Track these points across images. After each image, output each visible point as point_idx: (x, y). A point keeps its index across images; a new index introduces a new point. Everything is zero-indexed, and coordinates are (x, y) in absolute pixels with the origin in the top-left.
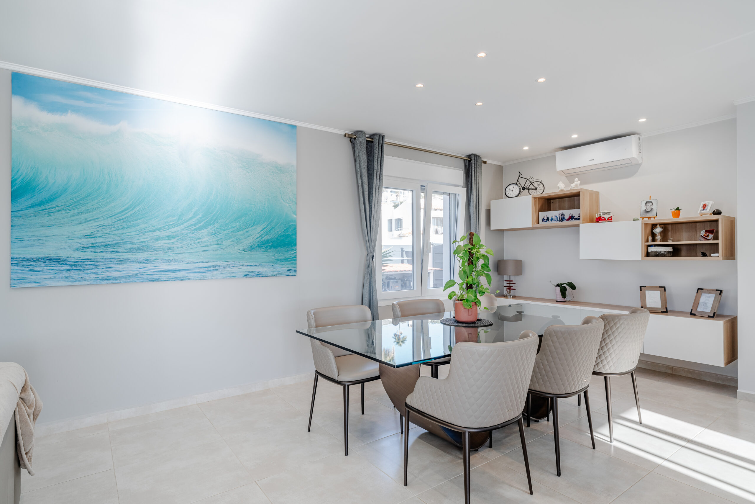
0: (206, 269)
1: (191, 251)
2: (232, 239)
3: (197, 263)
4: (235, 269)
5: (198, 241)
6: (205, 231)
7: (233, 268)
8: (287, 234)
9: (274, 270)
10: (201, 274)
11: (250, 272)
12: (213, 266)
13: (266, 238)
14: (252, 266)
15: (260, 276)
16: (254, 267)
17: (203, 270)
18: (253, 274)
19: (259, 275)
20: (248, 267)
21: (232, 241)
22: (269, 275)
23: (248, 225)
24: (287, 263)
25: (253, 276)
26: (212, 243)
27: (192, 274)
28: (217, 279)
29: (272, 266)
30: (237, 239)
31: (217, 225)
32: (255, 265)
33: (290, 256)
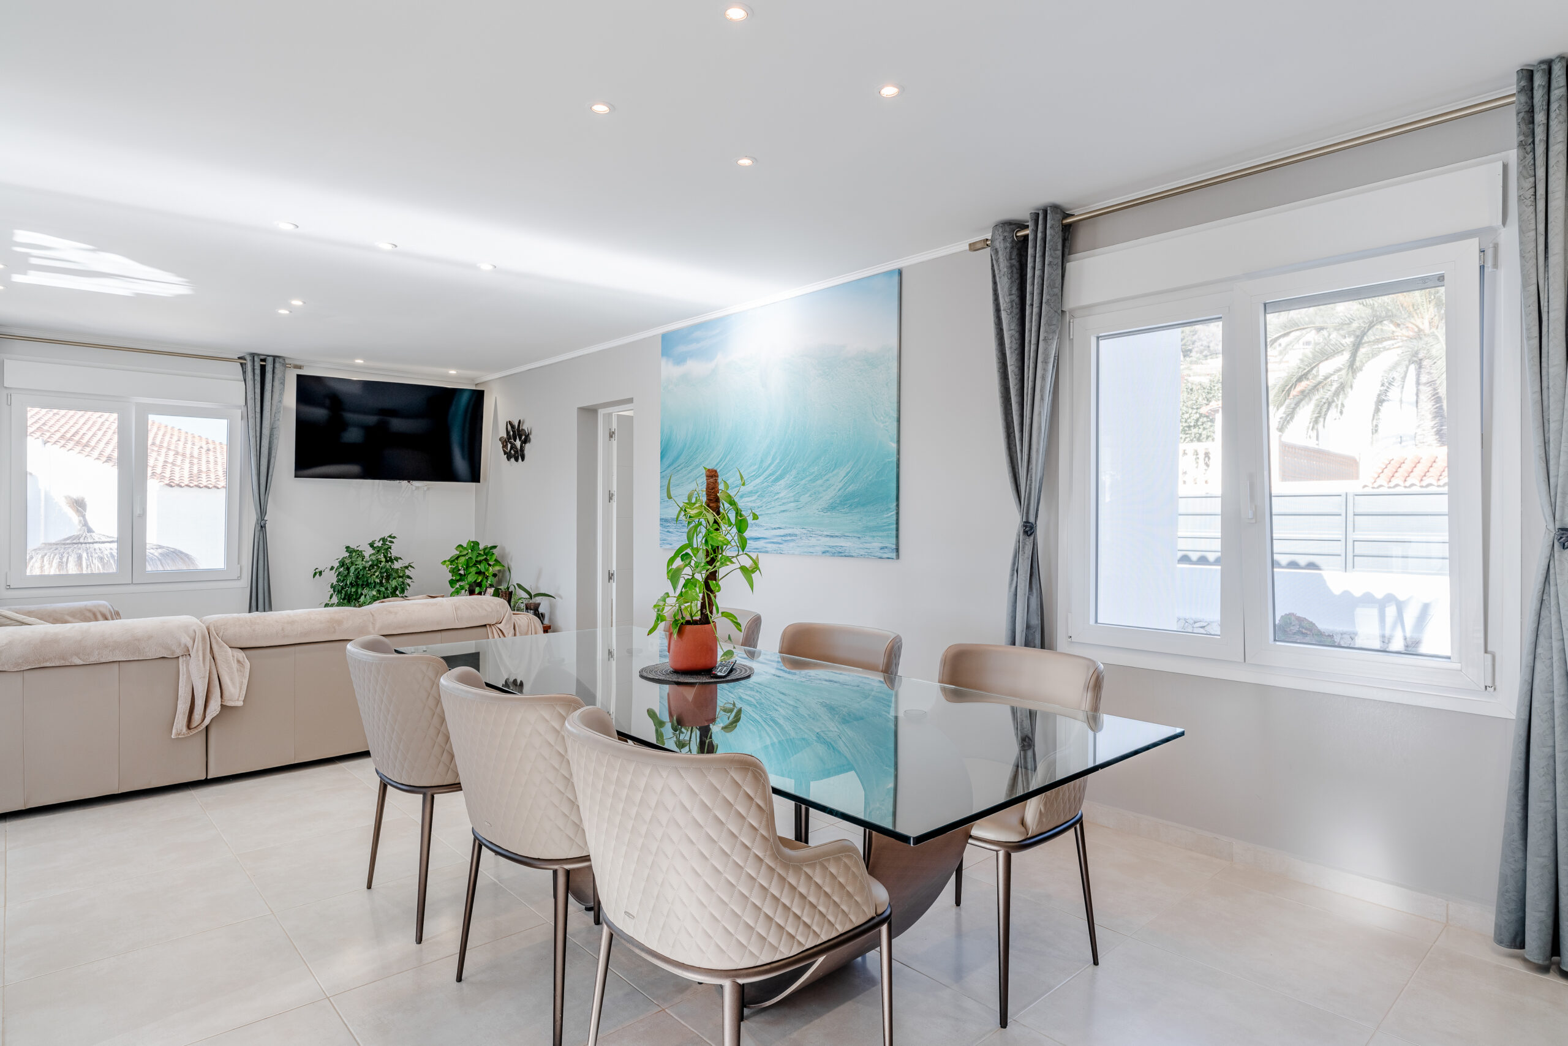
0: (784, 538)
1: (770, 512)
2: (809, 493)
3: (775, 529)
4: (813, 541)
5: (776, 497)
6: (782, 483)
7: (810, 538)
8: (880, 479)
9: (861, 546)
10: (778, 545)
11: (830, 547)
12: (790, 535)
13: (851, 488)
14: (832, 536)
15: (843, 554)
16: (836, 539)
17: (779, 540)
18: (834, 551)
19: (841, 554)
20: (828, 539)
21: (810, 496)
22: (853, 555)
23: (828, 468)
24: (881, 534)
25: (833, 554)
26: (789, 500)
27: (770, 545)
28: (793, 554)
29: (857, 539)
30: (815, 493)
31: (794, 472)
32: (837, 536)
33: (885, 521)
